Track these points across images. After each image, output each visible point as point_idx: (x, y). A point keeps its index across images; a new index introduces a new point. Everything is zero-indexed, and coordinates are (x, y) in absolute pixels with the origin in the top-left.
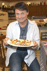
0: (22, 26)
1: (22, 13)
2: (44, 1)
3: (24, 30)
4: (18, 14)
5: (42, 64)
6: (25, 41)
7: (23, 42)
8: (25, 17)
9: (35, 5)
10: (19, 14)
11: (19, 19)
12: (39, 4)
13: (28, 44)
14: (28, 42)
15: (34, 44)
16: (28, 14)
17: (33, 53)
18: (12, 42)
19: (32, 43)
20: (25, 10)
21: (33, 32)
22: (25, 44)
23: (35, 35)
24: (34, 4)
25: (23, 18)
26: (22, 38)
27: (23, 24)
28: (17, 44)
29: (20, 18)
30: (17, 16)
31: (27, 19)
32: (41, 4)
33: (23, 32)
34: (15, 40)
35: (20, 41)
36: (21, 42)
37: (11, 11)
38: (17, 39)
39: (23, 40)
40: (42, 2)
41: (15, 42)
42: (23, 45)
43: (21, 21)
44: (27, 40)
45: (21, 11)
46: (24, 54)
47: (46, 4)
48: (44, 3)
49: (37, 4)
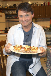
0: (26, 30)
1: (26, 15)
2: (48, 1)
3: (29, 35)
4: (21, 16)
5: (49, 74)
6: (31, 47)
7: (29, 48)
8: (30, 20)
9: (38, 6)
10: (23, 16)
11: (23, 22)
12: (42, 4)
13: (34, 51)
14: (34, 49)
15: (42, 50)
16: (33, 16)
17: (38, 61)
18: (16, 48)
19: (39, 49)
20: (30, 12)
21: (39, 37)
22: (31, 51)
23: (41, 40)
24: (36, 4)
25: (28, 21)
26: (26, 44)
27: (27, 28)
28: (22, 51)
29: (24, 20)
30: (20, 18)
31: (32, 22)
32: (44, 4)
33: (27, 37)
34: (19, 47)
35: (24, 47)
36: (27, 48)
37: (9, 12)
38: (21, 46)
39: (28, 46)
40: (45, 1)
41: (19, 48)
42: (28, 52)
43: (25, 24)
44: (33, 47)
45: (25, 12)
46: (28, 63)
47: (50, 5)
48: (47, 3)
49: (40, 5)
